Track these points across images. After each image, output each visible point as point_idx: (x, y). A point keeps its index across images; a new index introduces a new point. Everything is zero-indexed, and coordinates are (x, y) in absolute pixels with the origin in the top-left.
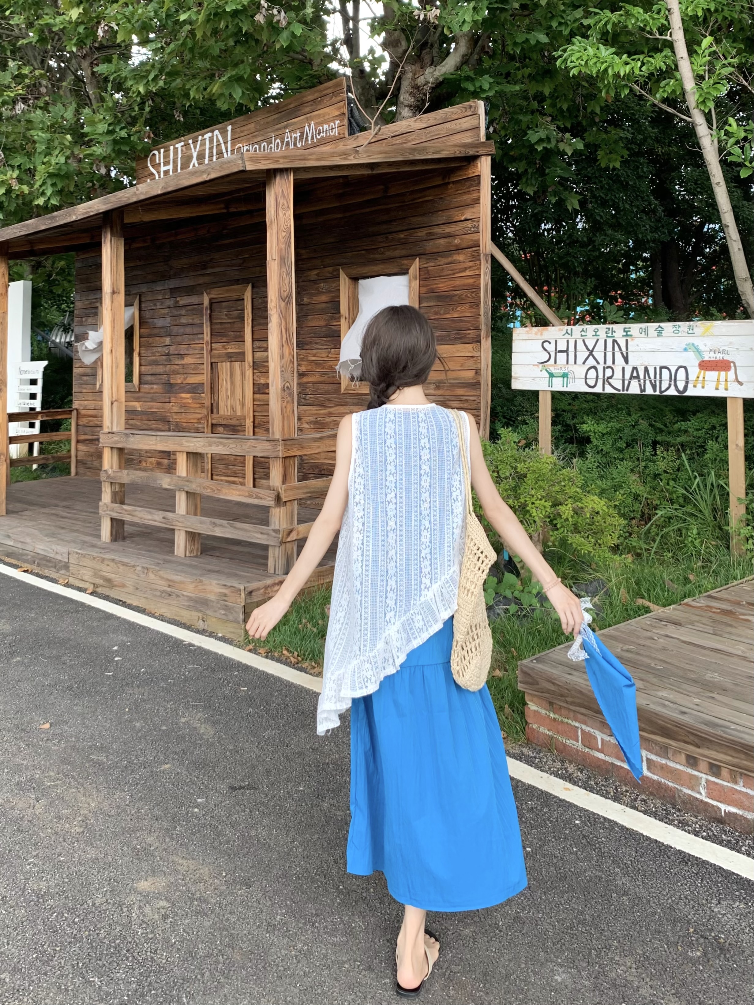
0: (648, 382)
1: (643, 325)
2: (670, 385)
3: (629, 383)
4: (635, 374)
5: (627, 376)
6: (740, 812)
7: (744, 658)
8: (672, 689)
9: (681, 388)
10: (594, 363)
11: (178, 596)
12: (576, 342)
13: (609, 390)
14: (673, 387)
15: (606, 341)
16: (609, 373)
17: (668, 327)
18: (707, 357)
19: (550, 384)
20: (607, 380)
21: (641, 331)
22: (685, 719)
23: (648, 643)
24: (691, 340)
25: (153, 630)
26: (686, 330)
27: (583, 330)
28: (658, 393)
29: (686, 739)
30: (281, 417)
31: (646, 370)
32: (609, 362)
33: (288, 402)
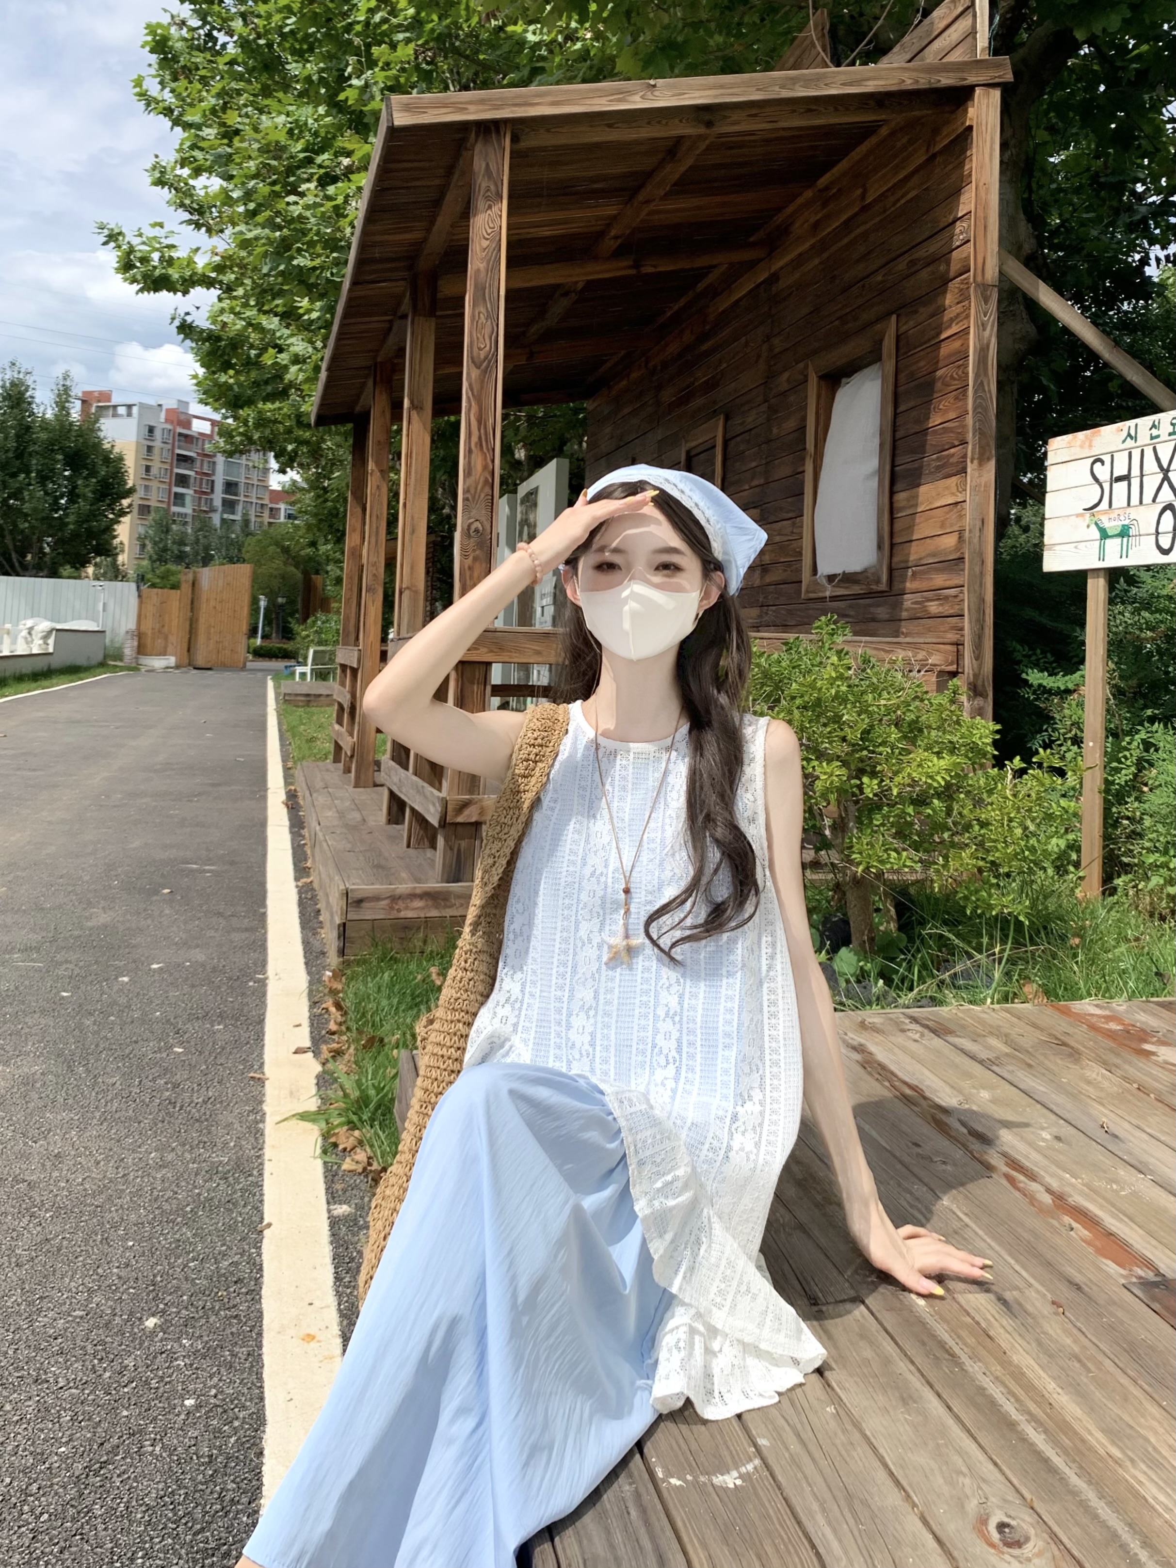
10: (1171, 497)
12: (1143, 453)
19: (1103, 554)
27: (1154, 426)
33: (475, 559)
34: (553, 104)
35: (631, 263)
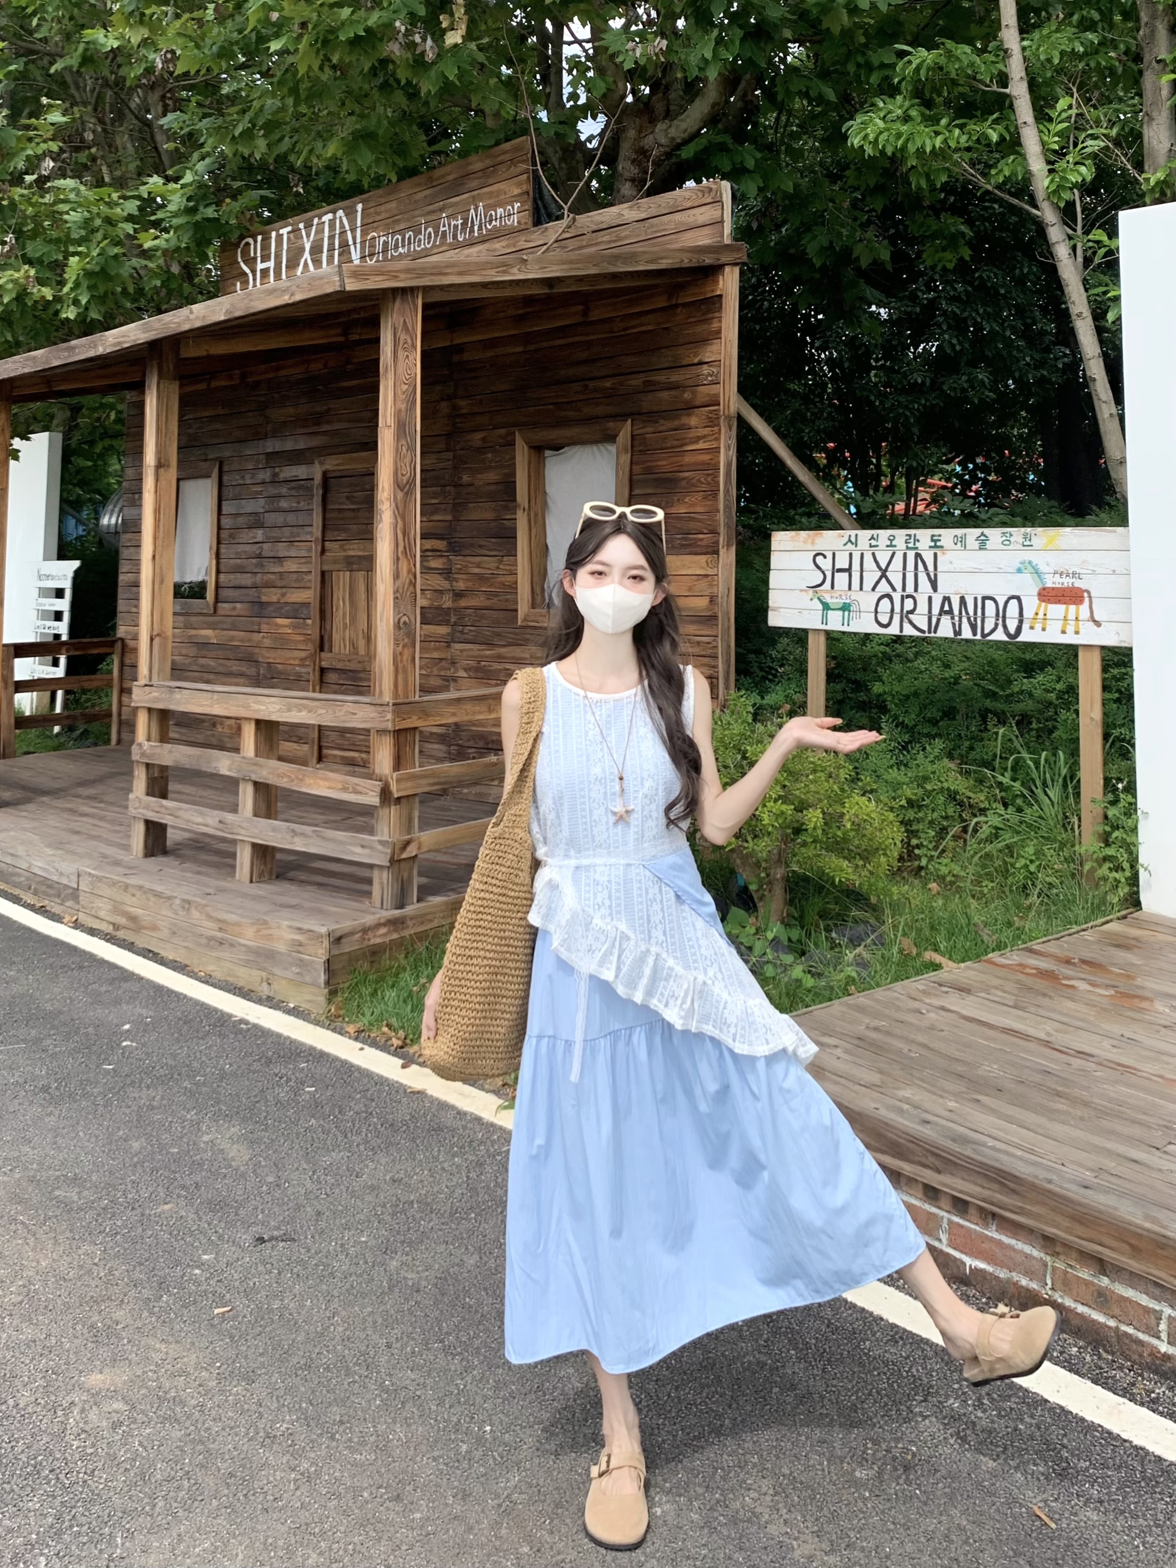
0: (965, 620)
1: (960, 532)
2: (996, 625)
3: (938, 620)
4: (946, 608)
5: (936, 610)
6: (989, 1268)
7: (1047, 1044)
8: (919, 1086)
9: (1012, 630)
10: (888, 589)
11: (232, 945)
12: (862, 555)
13: (909, 631)
14: (1000, 628)
15: (905, 555)
16: (909, 604)
17: (994, 534)
18: (1051, 582)
19: (825, 621)
20: (906, 616)
21: (958, 540)
22: (926, 1132)
23: (911, 1018)
24: (1027, 555)
25: (191, 999)
26: (1021, 540)
27: (872, 538)
28: (979, 637)
29: (923, 1160)
30: (392, 668)
31: (963, 601)
32: (910, 589)
33: (404, 646)
34: (460, 274)
35: (339, 331)
